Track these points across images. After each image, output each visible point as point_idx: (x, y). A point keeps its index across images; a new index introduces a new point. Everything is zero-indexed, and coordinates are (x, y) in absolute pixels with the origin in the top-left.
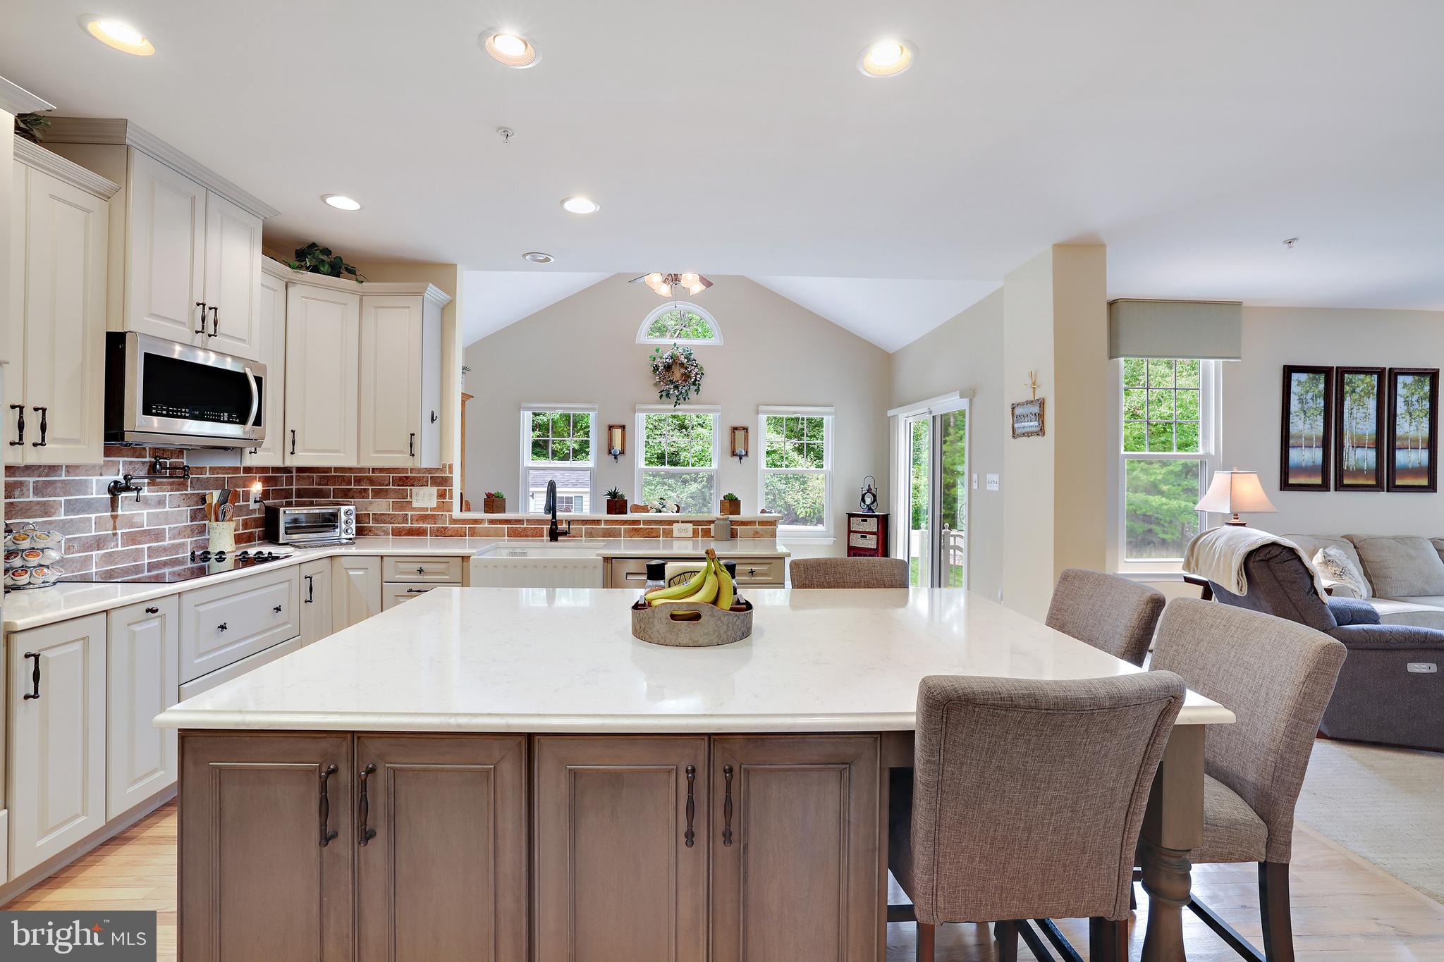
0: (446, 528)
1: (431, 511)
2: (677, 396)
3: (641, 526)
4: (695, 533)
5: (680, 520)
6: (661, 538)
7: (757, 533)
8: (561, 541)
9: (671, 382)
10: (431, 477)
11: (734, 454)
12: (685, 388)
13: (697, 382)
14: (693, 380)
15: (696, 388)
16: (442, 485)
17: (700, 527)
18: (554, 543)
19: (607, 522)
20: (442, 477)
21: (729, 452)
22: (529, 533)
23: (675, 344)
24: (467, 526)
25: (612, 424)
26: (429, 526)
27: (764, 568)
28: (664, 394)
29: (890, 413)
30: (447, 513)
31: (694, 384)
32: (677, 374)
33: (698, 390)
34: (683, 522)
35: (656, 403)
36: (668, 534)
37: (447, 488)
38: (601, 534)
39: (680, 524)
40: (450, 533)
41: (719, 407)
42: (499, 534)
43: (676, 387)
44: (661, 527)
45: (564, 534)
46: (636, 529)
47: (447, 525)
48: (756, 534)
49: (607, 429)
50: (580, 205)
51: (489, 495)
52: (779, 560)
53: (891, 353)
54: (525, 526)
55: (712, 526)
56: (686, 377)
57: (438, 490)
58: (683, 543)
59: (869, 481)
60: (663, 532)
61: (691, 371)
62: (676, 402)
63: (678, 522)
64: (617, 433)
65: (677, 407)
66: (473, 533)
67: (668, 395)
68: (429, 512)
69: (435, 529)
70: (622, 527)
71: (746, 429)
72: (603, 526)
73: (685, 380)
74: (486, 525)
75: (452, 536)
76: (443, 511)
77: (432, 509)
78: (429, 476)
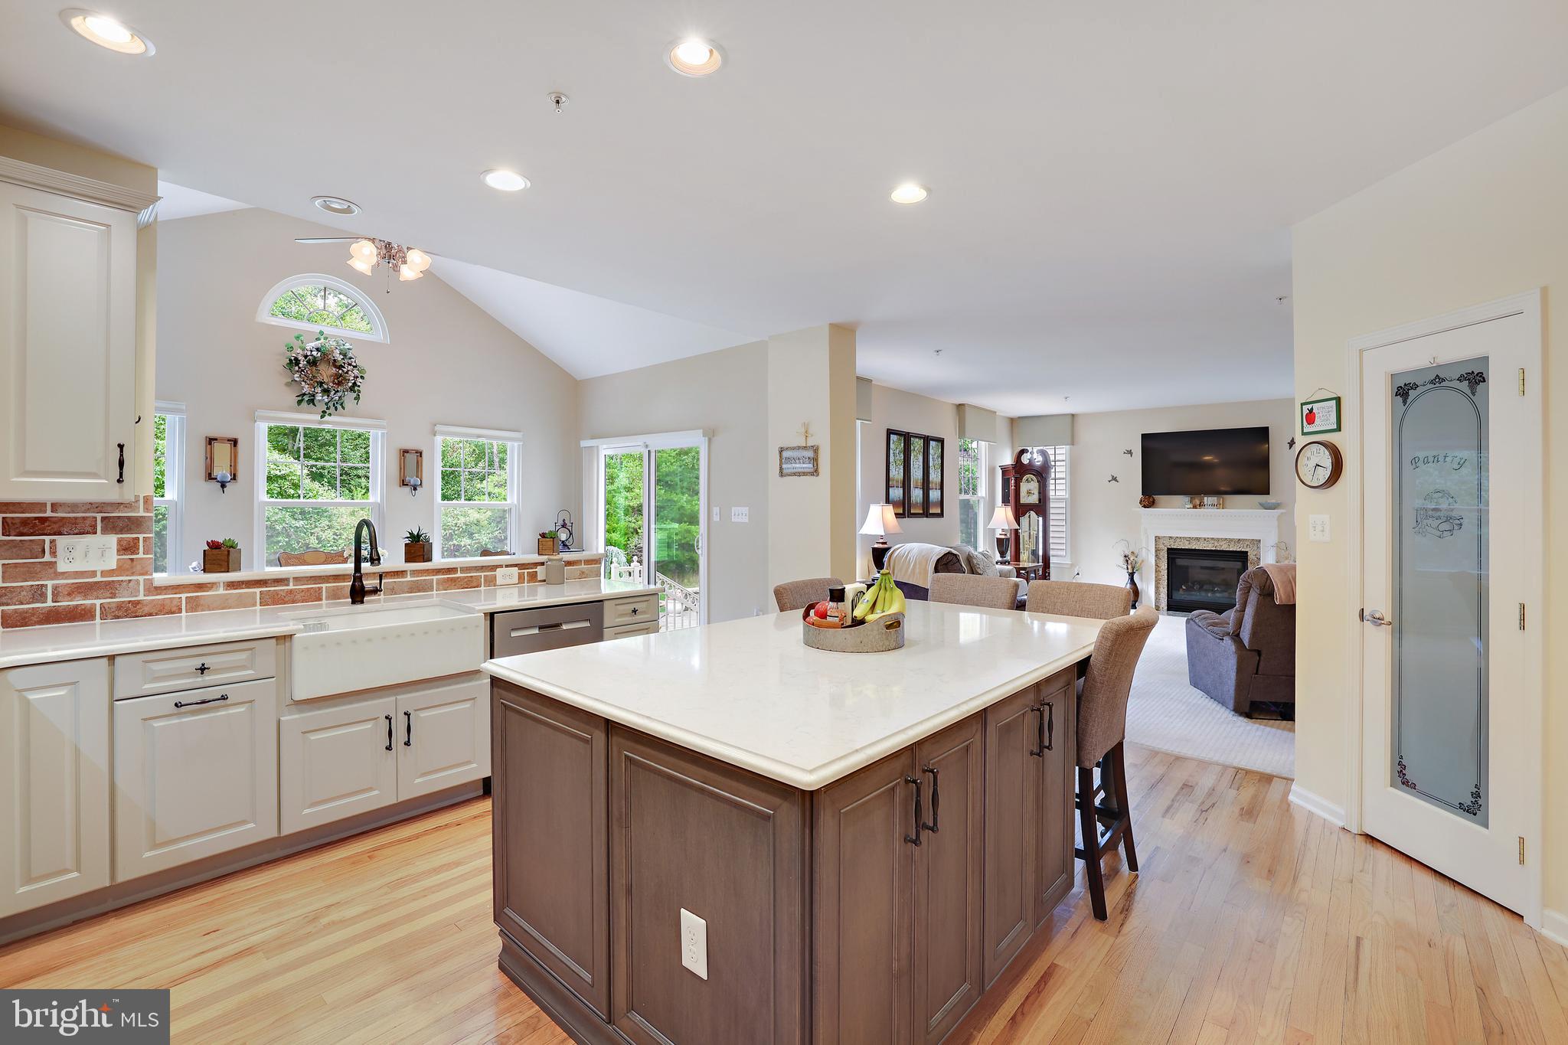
0: (138, 602)
1: (102, 576)
2: (327, 404)
3: (459, 575)
4: (521, 578)
5: (504, 564)
6: (482, 588)
7: (583, 573)
8: (369, 602)
9: (321, 384)
10: (103, 519)
11: (404, 483)
12: (339, 394)
13: (356, 388)
14: (350, 384)
15: (355, 395)
16: (129, 531)
17: (526, 571)
18: (359, 607)
19: (415, 573)
20: (129, 518)
21: (397, 481)
22: (298, 597)
23: (322, 333)
24: (184, 596)
25: (212, 435)
26: (98, 602)
27: (643, 605)
28: (306, 398)
29: (584, 444)
30: (141, 578)
31: (352, 389)
32: (326, 373)
33: (357, 398)
34: (507, 566)
35: (291, 410)
36: (491, 581)
37: (141, 536)
38: (406, 590)
39: (504, 569)
40: (146, 610)
41: (384, 423)
42: (244, 603)
43: (326, 391)
44: (483, 574)
45: (375, 591)
46: (452, 579)
47: (141, 597)
48: (582, 575)
49: (203, 443)
50: (506, 180)
51: (214, 546)
52: (654, 597)
53: (579, 379)
54: (291, 587)
55: (539, 569)
56: (339, 380)
57: (119, 541)
58: (508, 591)
59: (564, 516)
60: (485, 580)
61: (347, 373)
62: (324, 412)
63: (501, 566)
64: (222, 451)
65: (327, 418)
66: (194, 605)
67: (312, 401)
68: (98, 578)
69: (114, 605)
70: (435, 578)
71: (420, 454)
72: (409, 578)
73: (339, 384)
74: (221, 591)
75: (150, 615)
76: (133, 574)
77: (111, 572)
78: (99, 516)
